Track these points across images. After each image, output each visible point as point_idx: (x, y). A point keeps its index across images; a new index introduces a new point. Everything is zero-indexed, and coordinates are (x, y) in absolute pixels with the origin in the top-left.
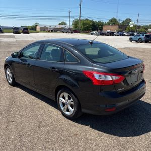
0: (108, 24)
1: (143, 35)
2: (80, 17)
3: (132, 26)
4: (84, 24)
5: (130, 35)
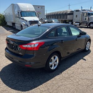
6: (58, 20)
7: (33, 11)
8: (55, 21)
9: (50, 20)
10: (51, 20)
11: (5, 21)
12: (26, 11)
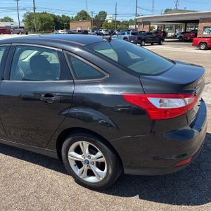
0: (77, 19)
1: (129, 34)
2: (35, 9)
3: (110, 21)
4: (42, 20)
5: (110, 34)
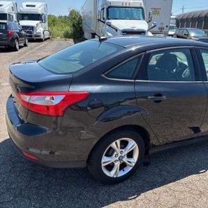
6: (206, 32)
7: (139, 5)
8: (197, 35)
9: (182, 32)
10: (185, 32)
11: (81, 29)
12: (121, 5)
